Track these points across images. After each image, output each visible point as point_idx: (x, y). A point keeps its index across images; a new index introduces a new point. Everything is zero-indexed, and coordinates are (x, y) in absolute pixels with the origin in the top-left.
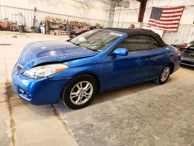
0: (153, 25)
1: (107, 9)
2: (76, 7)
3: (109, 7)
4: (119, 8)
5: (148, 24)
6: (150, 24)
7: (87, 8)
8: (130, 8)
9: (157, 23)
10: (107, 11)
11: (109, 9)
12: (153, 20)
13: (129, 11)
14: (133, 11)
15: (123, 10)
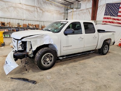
0: (110, 22)
1: (61, 12)
2: (29, 10)
3: (62, 11)
4: (72, 10)
5: (103, 22)
6: (106, 22)
7: (41, 11)
8: (81, 9)
9: (114, 19)
10: (61, 14)
11: (63, 12)
12: (109, 17)
13: (81, 11)
14: (85, 11)
15: (75, 11)
